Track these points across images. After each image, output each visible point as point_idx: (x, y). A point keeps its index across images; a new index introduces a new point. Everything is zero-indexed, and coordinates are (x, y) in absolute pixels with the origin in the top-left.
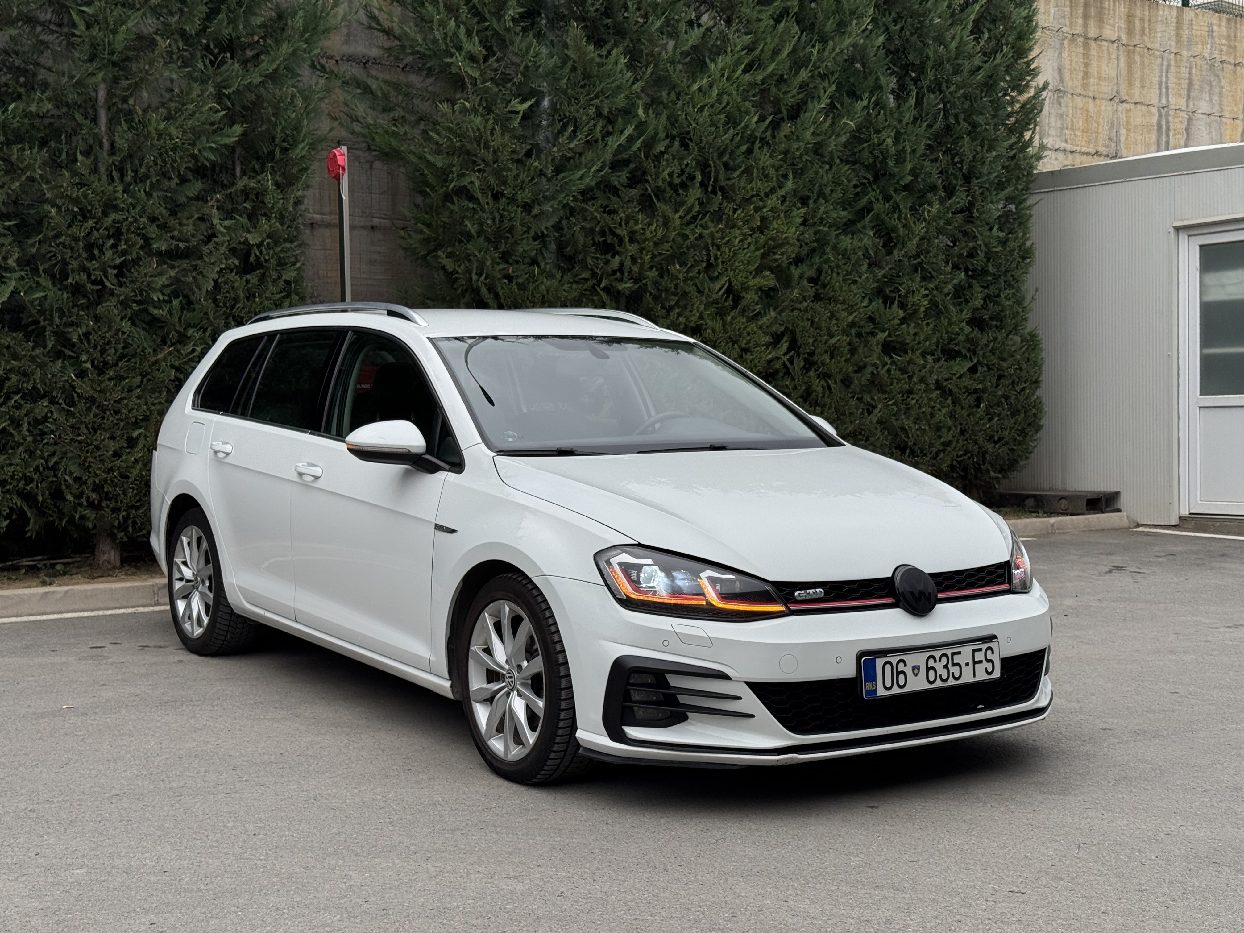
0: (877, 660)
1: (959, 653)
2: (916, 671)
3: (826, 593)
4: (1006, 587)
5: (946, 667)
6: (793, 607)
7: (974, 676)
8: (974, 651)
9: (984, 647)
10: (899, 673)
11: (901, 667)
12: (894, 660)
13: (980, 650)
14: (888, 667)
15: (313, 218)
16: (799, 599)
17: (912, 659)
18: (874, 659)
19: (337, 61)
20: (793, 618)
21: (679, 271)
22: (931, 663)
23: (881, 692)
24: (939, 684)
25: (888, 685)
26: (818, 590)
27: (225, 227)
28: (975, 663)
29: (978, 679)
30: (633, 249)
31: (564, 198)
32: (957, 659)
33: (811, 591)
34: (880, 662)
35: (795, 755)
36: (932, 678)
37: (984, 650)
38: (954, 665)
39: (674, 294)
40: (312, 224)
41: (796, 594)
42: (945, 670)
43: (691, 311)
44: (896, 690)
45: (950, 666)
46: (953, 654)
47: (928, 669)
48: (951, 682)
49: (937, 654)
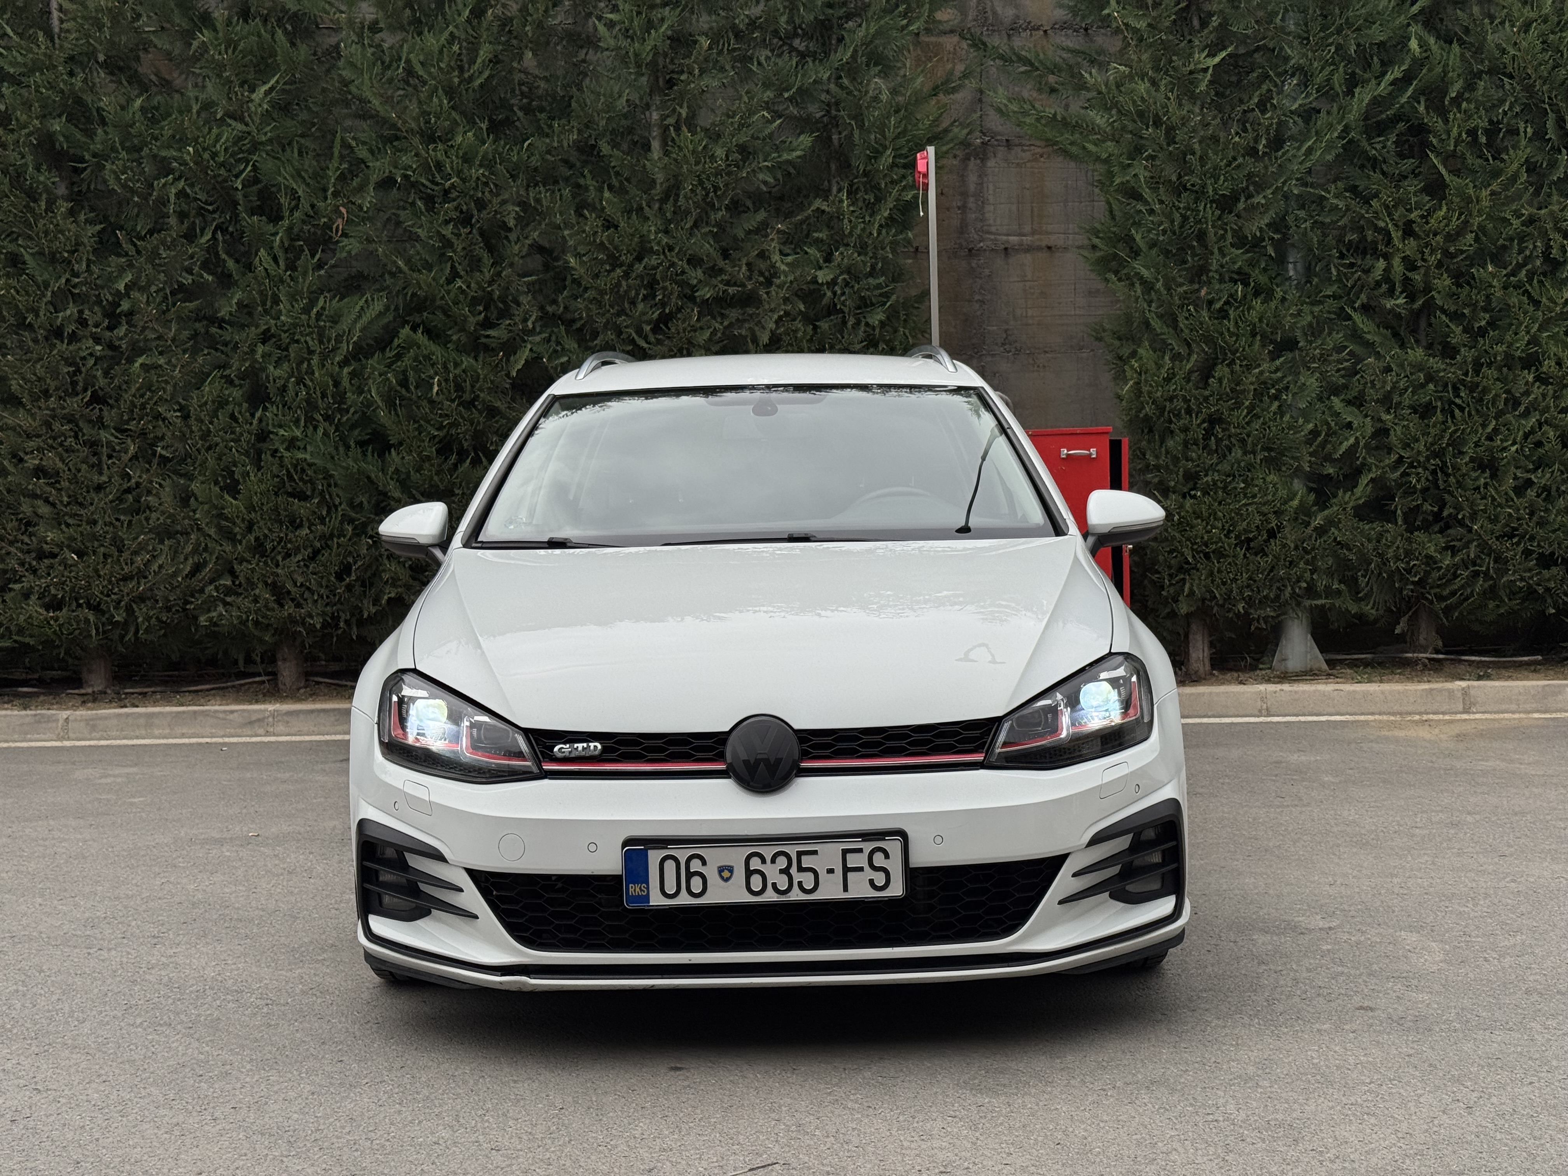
0: (650, 852)
1: (815, 853)
2: (726, 874)
3: (605, 750)
4: (979, 757)
5: (786, 871)
6: (547, 767)
7: (846, 889)
8: (845, 852)
9: (868, 847)
10: (690, 875)
11: (696, 865)
12: (682, 855)
13: (860, 851)
14: (670, 865)
15: (1007, 242)
16: (560, 755)
17: (716, 856)
18: (646, 850)
19: (1045, 31)
20: (546, 782)
21: (1493, 275)
22: (755, 864)
23: (657, 900)
24: (770, 896)
25: (671, 889)
26: (592, 745)
27: (787, 264)
28: (846, 870)
29: (853, 894)
30: (1411, 247)
31: (1284, 183)
32: (806, 862)
33: (580, 746)
34: (654, 857)
35: (524, 978)
36: (756, 888)
37: (867, 852)
38: (801, 869)
39: (1485, 310)
40: (1006, 249)
41: (556, 749)
42: (785, 878)
43: (1516, 334)
44: (684, 899)
45: (794, 870)
46: (800, 854)
47: (749, 873)
48: (796, 895)
49: (768, 852)
